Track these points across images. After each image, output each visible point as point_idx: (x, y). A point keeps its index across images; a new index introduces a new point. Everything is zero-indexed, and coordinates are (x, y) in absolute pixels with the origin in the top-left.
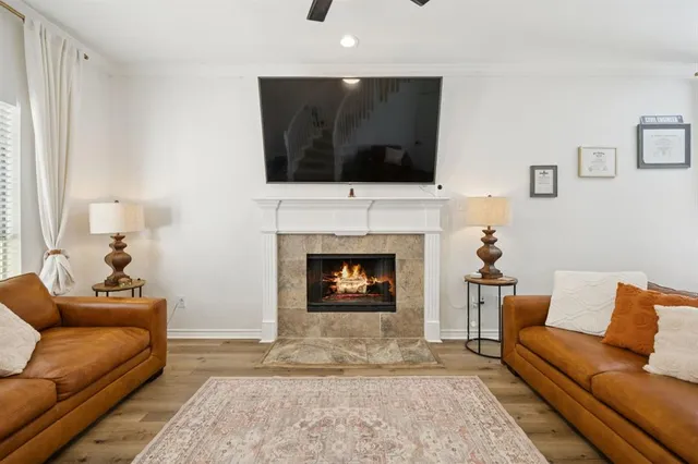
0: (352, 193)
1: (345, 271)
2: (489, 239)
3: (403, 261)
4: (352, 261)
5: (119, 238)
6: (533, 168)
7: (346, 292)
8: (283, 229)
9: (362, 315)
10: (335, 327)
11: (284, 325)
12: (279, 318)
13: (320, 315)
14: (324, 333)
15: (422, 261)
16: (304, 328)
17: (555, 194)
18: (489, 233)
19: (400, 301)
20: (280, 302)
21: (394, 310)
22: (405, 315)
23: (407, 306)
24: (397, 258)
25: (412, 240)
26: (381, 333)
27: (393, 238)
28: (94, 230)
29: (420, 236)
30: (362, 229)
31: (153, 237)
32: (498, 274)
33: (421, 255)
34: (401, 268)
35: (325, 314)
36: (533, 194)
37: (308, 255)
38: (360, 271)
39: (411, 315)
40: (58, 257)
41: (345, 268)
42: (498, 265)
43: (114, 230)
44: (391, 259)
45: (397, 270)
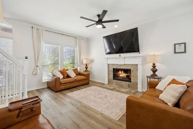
0: (120, 56)
1: (120, 72)
2: (154, 66)
3: (133, 71)
4: (121, 70)
5: (86, 64)
6: (175, 45)
7: (121, 77)
8: (109, 63)
9: (123, 82)
10: (118, 83)
11: (109, 81)
12: (108, 80)
13: (115, 81)
14: (116, 85)
15: (137, 71)
16: (113, 83)
17: (185, 52)
18: (154, 64)
19: (132, 80)
20: (108, 77)
21: (131, 82)
22: (133, 84)
23: (134, 81)
24: (131, 70)
25: (135, 66)
26: (128, 87)
27: (130, 65)
28: (84, 63)
29: (137, 65)
30: (123, 63)
31: (91, 64)
32: (156, 76)
33: (137, 70)
34: (132, 72)
35: (116, 80)
36: (175, 53)
37: (113, 68)
38: (123, 72)
39: (135, 84)
40: (80, 67)
41: (120, 71)
42: (156, 73)
43: (86, 63)
44: (130, 70)
45: (131, 73)
